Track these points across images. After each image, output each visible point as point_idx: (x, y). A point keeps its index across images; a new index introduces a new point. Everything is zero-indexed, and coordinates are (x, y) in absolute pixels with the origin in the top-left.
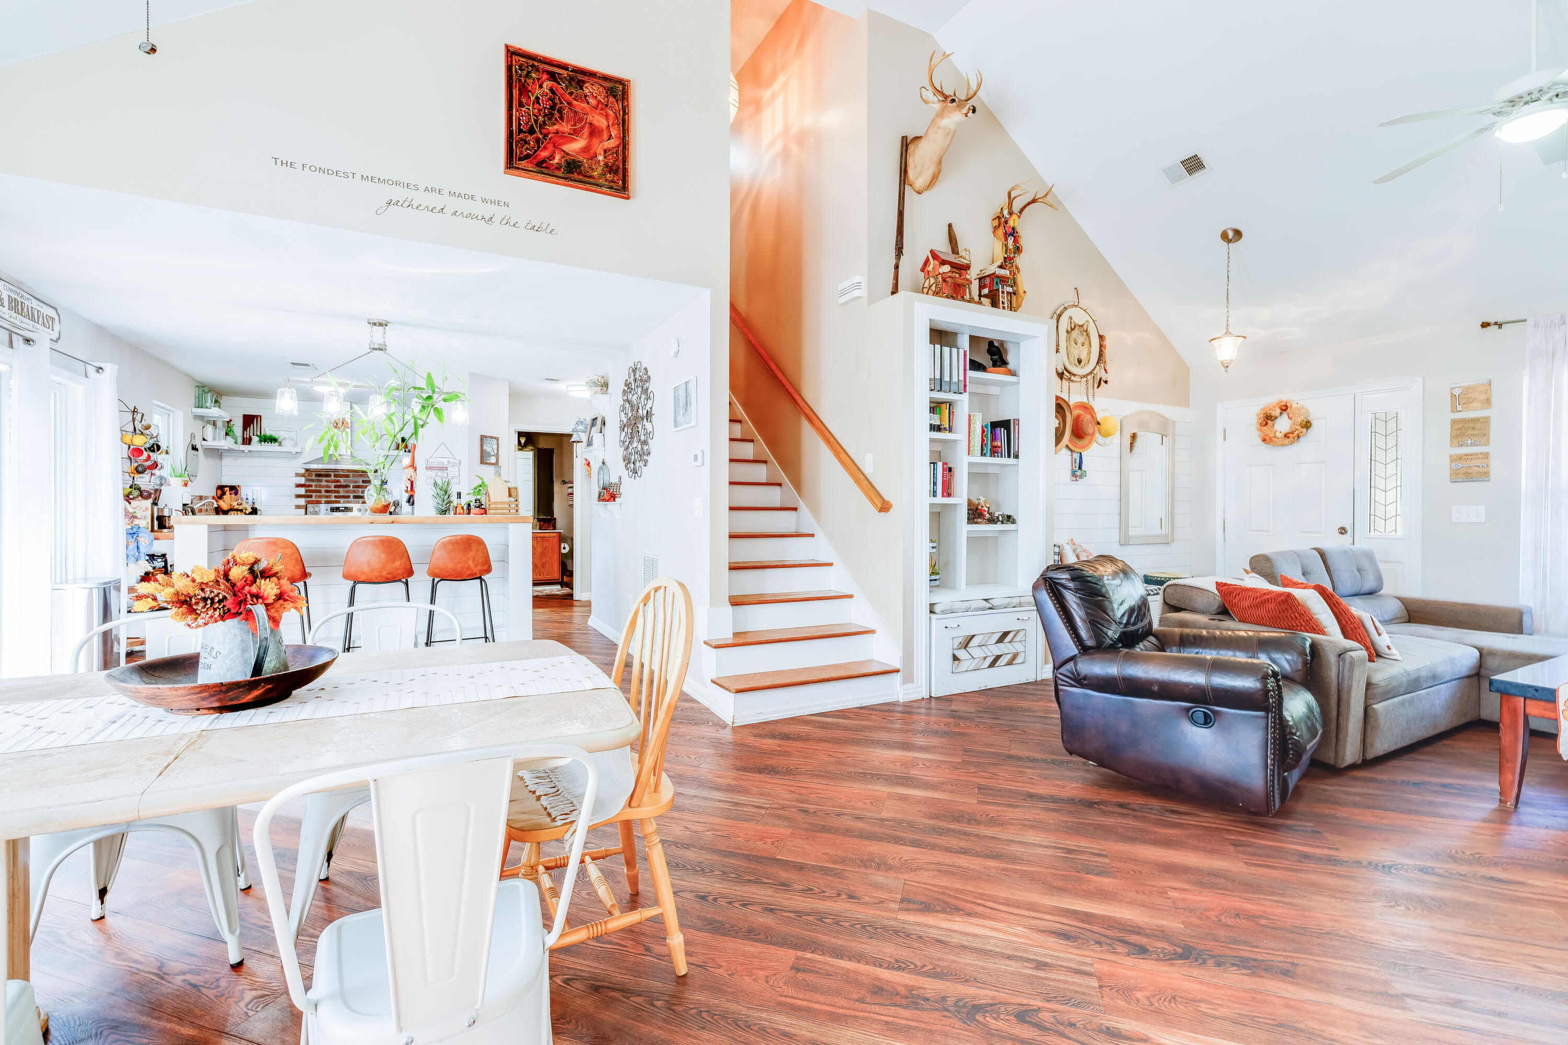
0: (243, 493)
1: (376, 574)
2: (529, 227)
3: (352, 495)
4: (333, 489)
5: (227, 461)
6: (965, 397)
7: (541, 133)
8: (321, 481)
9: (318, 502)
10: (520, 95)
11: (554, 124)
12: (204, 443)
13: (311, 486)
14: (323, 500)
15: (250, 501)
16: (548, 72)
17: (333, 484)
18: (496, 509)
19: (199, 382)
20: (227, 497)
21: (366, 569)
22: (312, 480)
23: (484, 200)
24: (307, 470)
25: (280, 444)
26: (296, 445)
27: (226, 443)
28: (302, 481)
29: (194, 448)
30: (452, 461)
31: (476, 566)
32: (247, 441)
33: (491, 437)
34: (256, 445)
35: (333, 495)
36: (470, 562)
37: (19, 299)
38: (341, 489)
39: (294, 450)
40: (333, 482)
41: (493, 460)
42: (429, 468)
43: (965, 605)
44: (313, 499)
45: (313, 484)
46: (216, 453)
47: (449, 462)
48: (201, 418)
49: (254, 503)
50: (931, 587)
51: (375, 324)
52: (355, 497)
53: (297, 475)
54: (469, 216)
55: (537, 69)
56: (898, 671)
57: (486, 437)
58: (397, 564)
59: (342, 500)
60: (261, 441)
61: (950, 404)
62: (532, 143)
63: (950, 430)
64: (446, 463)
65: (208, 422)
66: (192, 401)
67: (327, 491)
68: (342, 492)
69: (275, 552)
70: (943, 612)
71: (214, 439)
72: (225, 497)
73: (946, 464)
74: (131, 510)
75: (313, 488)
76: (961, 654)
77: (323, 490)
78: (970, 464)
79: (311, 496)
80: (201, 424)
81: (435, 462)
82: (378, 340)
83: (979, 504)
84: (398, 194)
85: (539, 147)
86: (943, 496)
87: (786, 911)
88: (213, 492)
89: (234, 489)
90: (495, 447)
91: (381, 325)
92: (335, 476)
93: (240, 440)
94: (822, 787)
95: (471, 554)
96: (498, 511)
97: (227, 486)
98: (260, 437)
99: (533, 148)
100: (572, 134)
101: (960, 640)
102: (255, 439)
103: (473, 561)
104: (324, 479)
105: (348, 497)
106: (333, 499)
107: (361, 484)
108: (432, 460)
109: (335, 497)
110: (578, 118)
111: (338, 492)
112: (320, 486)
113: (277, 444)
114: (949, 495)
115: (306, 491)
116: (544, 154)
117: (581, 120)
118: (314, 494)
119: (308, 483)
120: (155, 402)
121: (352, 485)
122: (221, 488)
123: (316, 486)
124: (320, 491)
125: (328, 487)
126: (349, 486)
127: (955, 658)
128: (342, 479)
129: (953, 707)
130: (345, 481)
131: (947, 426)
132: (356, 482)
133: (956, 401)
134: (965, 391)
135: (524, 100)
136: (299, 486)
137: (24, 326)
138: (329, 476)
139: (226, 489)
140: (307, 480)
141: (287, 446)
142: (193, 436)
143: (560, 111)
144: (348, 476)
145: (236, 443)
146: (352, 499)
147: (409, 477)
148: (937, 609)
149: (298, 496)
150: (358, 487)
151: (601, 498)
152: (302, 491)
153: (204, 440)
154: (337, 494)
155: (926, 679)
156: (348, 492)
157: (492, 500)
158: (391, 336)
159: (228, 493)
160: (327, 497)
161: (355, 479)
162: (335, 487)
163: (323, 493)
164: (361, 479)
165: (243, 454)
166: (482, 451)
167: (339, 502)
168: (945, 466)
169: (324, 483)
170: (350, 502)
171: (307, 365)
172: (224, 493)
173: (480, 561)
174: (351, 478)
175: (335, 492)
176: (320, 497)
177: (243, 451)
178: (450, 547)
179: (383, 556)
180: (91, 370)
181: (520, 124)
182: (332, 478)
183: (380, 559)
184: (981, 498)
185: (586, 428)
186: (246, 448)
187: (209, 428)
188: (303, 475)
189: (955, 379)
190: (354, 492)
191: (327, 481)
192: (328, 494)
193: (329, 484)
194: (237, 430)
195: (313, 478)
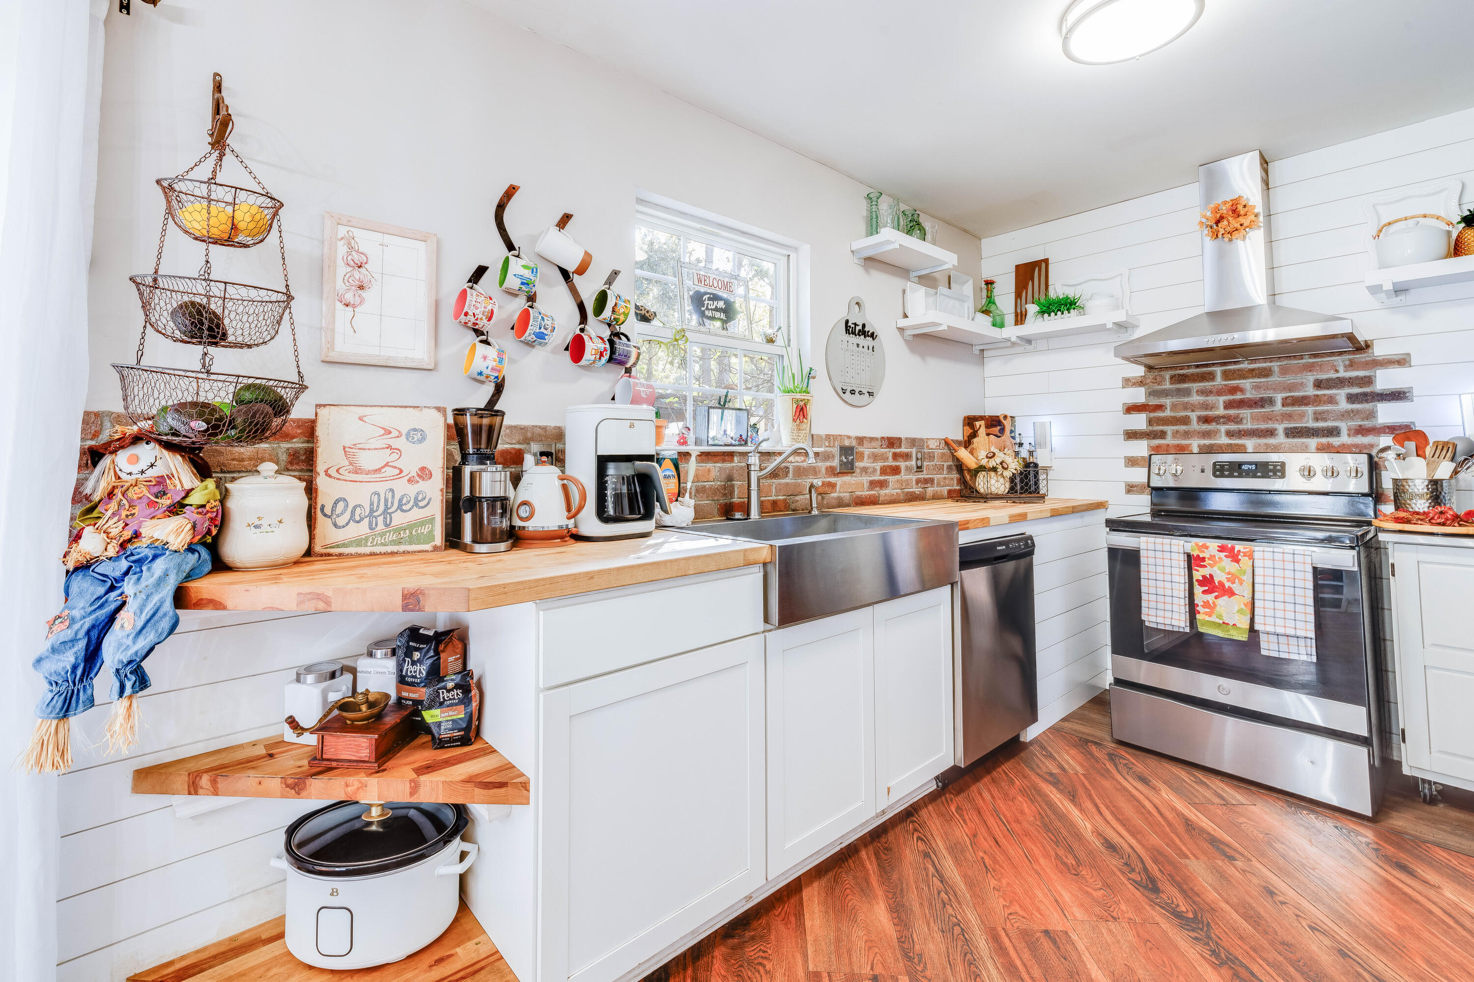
0: (1014, 431)
3: (1280, 428)
4: (1221, 411)
5: (993, 366)
8: (1187, 393)
9: (1183, 450)
12: (894, 320)
13: (1160, 407)
14: (1195, 444)
15: (1026, 448)
17: (1222, 399)
20: (981, 440)
22: (1165, 393)
25: (1082, 312)
26: (1117, 307)
28: (1139, 395)
29: (860, 330)
32: (1020, 318)
34: (1036, 325)
35: (1223, 428)
38: (1245, 413)
39: (1112, 319)
40: (1220, 393)
44: (1169, 441)
45: (1168, 401)
49: (1031, 453)
52: (1292, 433)
53: (1129, 382)
59: (1249, 443)
60: (1042, 312)
67: (1206, 420)
68: (1249, 418)
72: (975, 440)
75: (1168, 413)
77: (1194, 416)
79: (1162, 435)
88: (957, 433)
89: (995, 423)
92: (1227, 375)
93: (1010, 318)
97: (981, 418)
98: (1044, 302)
102: (1032, 309)
104: (1196, 386)
105: (1271, 433)
106: (1224, 440)
107: (1311, 391)
109: (1229, 434)
111: (1237, 420)
112: (1186, 407)
113: (1077, 312)
115: (1150, 422)
118: (1169, 429)
119: (1154, 401)
121: (1279, 397)
122: (970, 421)
123: (1174, 407)
124: (1186, 421)
125: (1206, 406)
126: (1271, 401)
128: (1246, 384)
130: (1257, 387)
132: (1291, 388)
136: (1131, 409)
138: (1211, 377)
139: (978, 424)
140: (1151, 393)
141: (1098, 314)
142: (853, 303)
146: (1280, 438)
149: (1131, 435)
150: (1303, 401)
152: (1140, 422)
154: (1233, 427)
156: (1269, 418)
159: (982, 432)
160: (1206, 434)
161: (1290, 379)
162: (1228, 405)
163: (1195, 425)
164: (1310, 378)
165: (1016, 349)
167: (1242, 449)
169: (1195, 398)
170: (1276, 449)
172: (974, 435)
174: (1275, 378)
175: (1228, 419)
176: (1187, 435)
177: (1011, 340)
182: (1219, 381)
186: (1023, 332)
188: (1141, 383)
190: (1289, 417)
191: (1203, 392)
192: (1205, 427)
193: (1211, 399)
194: (1005, 300)
195: (1167, 385)
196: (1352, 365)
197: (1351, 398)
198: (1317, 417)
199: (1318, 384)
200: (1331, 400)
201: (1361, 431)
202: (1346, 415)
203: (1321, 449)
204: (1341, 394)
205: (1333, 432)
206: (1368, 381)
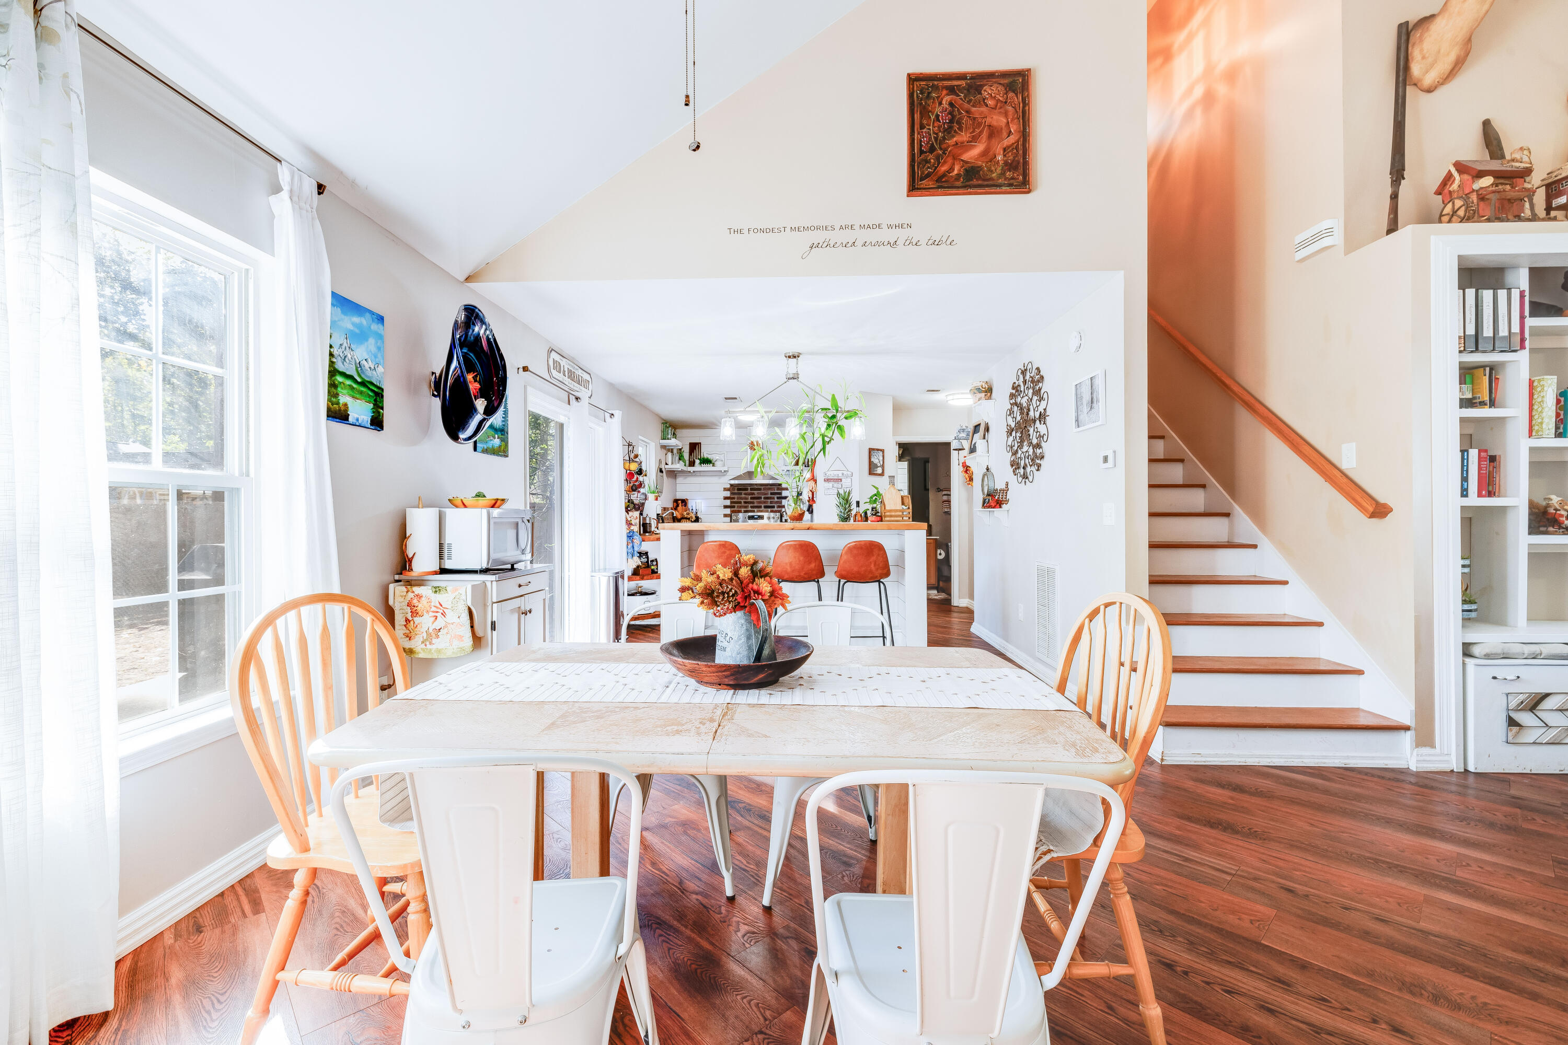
0: (691, 504)
1: (796, 574)
2: (931, 242)
3: (763, 506)
4: (749, 500)
5: (680, 480)
6: (1522, 359)
7: (941, 149)
8: (741, 494)
9: (740, 512)
10: (921, 118)
11: (953, 136)
12: (666, 466)
13: (734, 498)
14: (743, 510)
15: (694, 511)
16: (947, 88)
17: (750, 496)
18: (891, 516)
19: (663, 419)
20: (680, 508)
21: (789, 569)
22: (735, 494)
23: (890, 227)
24: (731, 485)
25: (713, 466)
26: (724, 465)
27: (679, 466)
28: (728, 494)
29: (661, 471)
30: (845, 473)
31: (877, 569)
32: (692, 464)
33: (878, 450)
34: (698, 467)
35: (750, 505)
36: (872, 566)
37: (573, 370)
38: (755, 501)
39: (723, 469)
40: (749, 494)
41: (879, 471)
42: (827, 480)
43: (1528, 650)
44: (736, 509)
45: (736, 496)
46: (673, 474)
47: (843, 474)
48: (663, 447)
49: (696, 513)
50: (1463, 619)
51: (789, 357)
52: (765, 507)
53: (725, 489)
54: (878, 244)
55: (935, 88)
56: (1407, 728)
57: (874, 449)
58: (813, 565)
59: (756, 510)
60: (700, 463)
61: (1493, 369)
62: (932, 161)
63: (1492, 404)
64: (840, 475)
65: (668, 450)
66: (659, 435)
67: (745, 502)
68: (756, 503)
69: (724, 552)
70: (1488, 656)
71: (672, 463)
72: (679, 508)
73: (1486, 451)
74: (629, 519)
75: (736, 500)
76: (1525, 718)
77: (742, 501)
78: (1532, 450)
79: (734, 507)
80: (665, 451)
81: (831, 474)
82: (792, 371)
83: (1548, 506)
84: (818, 237)
85: (939, 163)
86: (1480, 495)
87: (1297, 1020)
88: (671, 505)
89: (684, 502)
90: (881, 458)
91: (795, 357)
92: (752, 489)
93: (687, 463)
94: (1308, 863)
95: (873, 559)
96: (892, 519)
97: (680, 500)
98: (700, 459)
99: (933, 165)
100: (971, 142)
101: (1521, 697)
102: (697, 462)
103: (875, 565)
104: (743, 492)
105: (760, 507)
106: (750, 509)
107: (769, 496)
108: (828, 473)
109: (751, 507)
110: (976, 123)
111: (753, 503)
112: (741, 498)
113: (711, 465)
114: (1490, 494)
115: (731, 502)
116: (944, 168)
117: (980, 124)
118: (736, 505)
119: (732, 496)
120: (640, 437)
122: (676, 501)
123: (738, 498)
124: (740, 503)
125: (746, 498)
126: (761, 498)
127: (1512, 722)
128: (756, 492)
129: (1513, 792)
130: (758, 493)
131: (1487, 398)
133: (1502, 364)
134: (1523, 347)
135: (925, 122)
136: (726, 498)
137: (575, 389)
138: (746, 489)
139: (679, 502)
140: (732, 493)
141: (719, 467)
142: (660, 461)
143: (959, 123)
144: (760, 489)
145: (685, 465)
146: (763, 509)
147: (811, 489)
148: (1476, 650)
149: (726, 507)
151: (986, 505)
152: (728, 502)
153: (666, 464)
154: (752, 505)
155: (1457, 746)
156: (760, 503)
157: (887, 508)
158: (803, 366)
159: (680, 505)
160: (746, 507)
161: (766, 492)
162: (751, 498)
163: (743, 504)
165: (690, 474)
166: (870, 463)
167: (753, 511)
168: (1483, 454)
169: (743, 496)
170: (761, 511)
171: (736, 398)
172: (678, 506)
173: (881, 565)
175: (751, 503)
176: (740, 507)
177: (690, 472)
178: (855, 552)
179: (802, 558)
180: (607, 415)
181: (921, 146)
182: (749, 491)
183: (800, 561)
184: (1553, 497)
185: (968, 435)
186: (691, 469)
187: (670, 454)
188: (729, 490)
189: (1503, 332)
190: (765, 502)
191: (745, 494)
192: (746, 505)
193: (747, 496)
194: (686, 455)
195: (736, 491)
196: (778, 489)
197: (778, 498)
198: (771, 502)
199: (771, 494)
200: (774, 498)
201: (779, 507)
202: (777, 502)
203: (772, 511)
204: (776, 496)
205: (773, 507)
206: (780, 494)
